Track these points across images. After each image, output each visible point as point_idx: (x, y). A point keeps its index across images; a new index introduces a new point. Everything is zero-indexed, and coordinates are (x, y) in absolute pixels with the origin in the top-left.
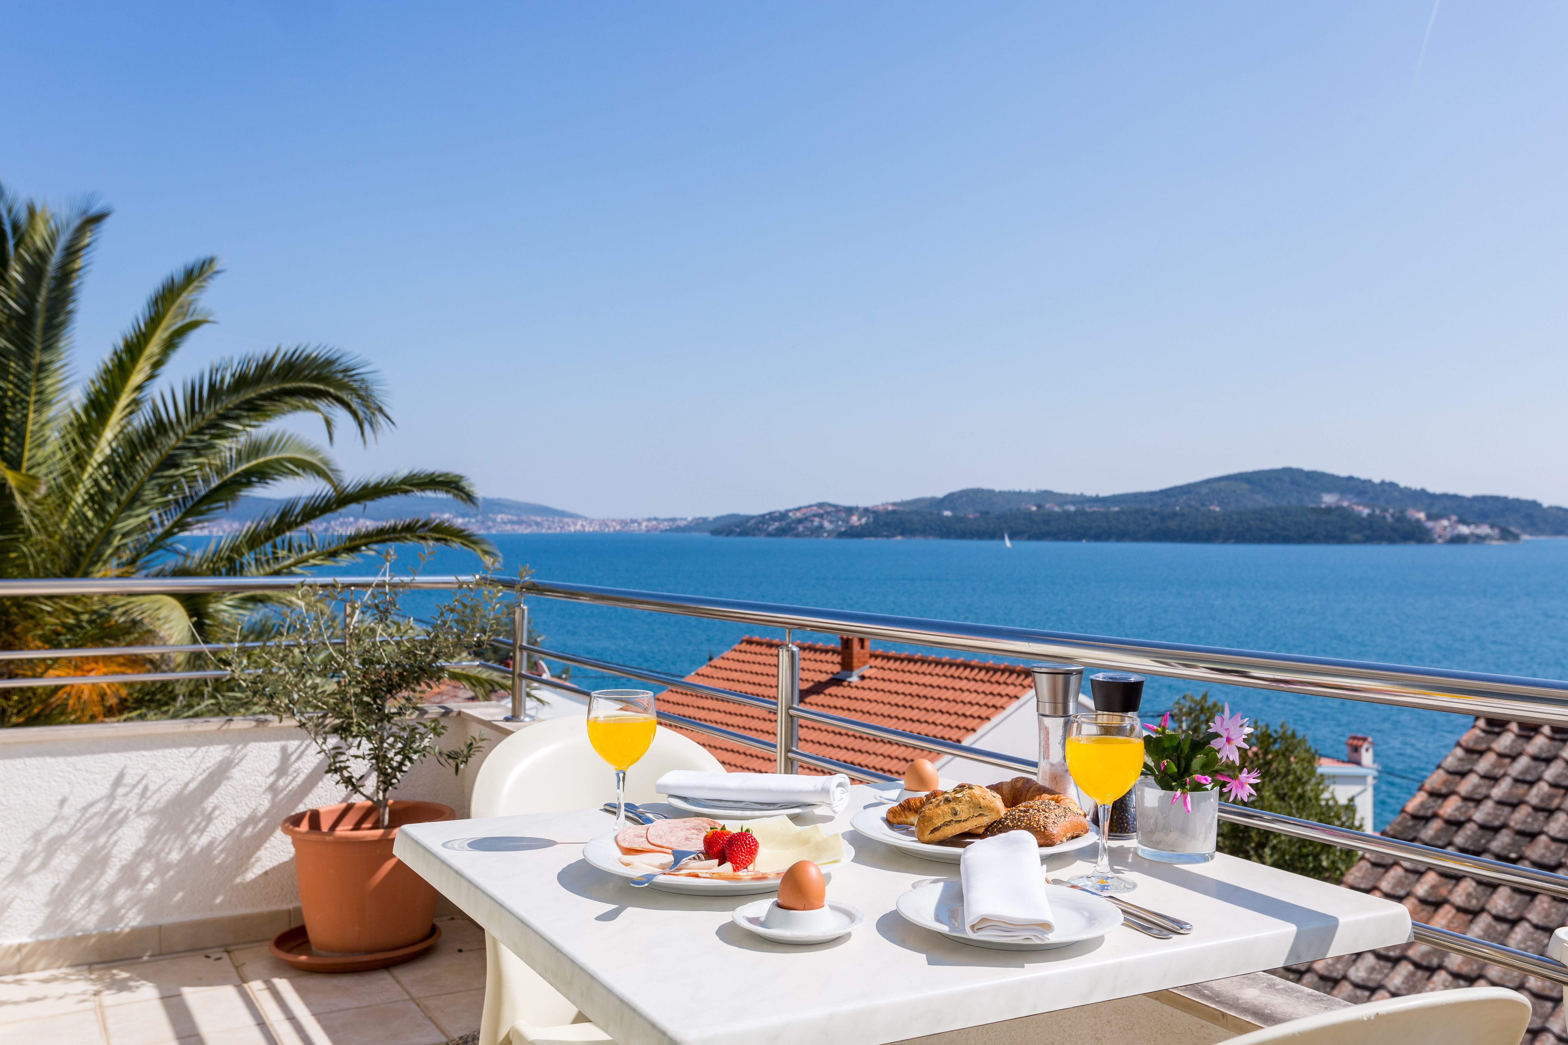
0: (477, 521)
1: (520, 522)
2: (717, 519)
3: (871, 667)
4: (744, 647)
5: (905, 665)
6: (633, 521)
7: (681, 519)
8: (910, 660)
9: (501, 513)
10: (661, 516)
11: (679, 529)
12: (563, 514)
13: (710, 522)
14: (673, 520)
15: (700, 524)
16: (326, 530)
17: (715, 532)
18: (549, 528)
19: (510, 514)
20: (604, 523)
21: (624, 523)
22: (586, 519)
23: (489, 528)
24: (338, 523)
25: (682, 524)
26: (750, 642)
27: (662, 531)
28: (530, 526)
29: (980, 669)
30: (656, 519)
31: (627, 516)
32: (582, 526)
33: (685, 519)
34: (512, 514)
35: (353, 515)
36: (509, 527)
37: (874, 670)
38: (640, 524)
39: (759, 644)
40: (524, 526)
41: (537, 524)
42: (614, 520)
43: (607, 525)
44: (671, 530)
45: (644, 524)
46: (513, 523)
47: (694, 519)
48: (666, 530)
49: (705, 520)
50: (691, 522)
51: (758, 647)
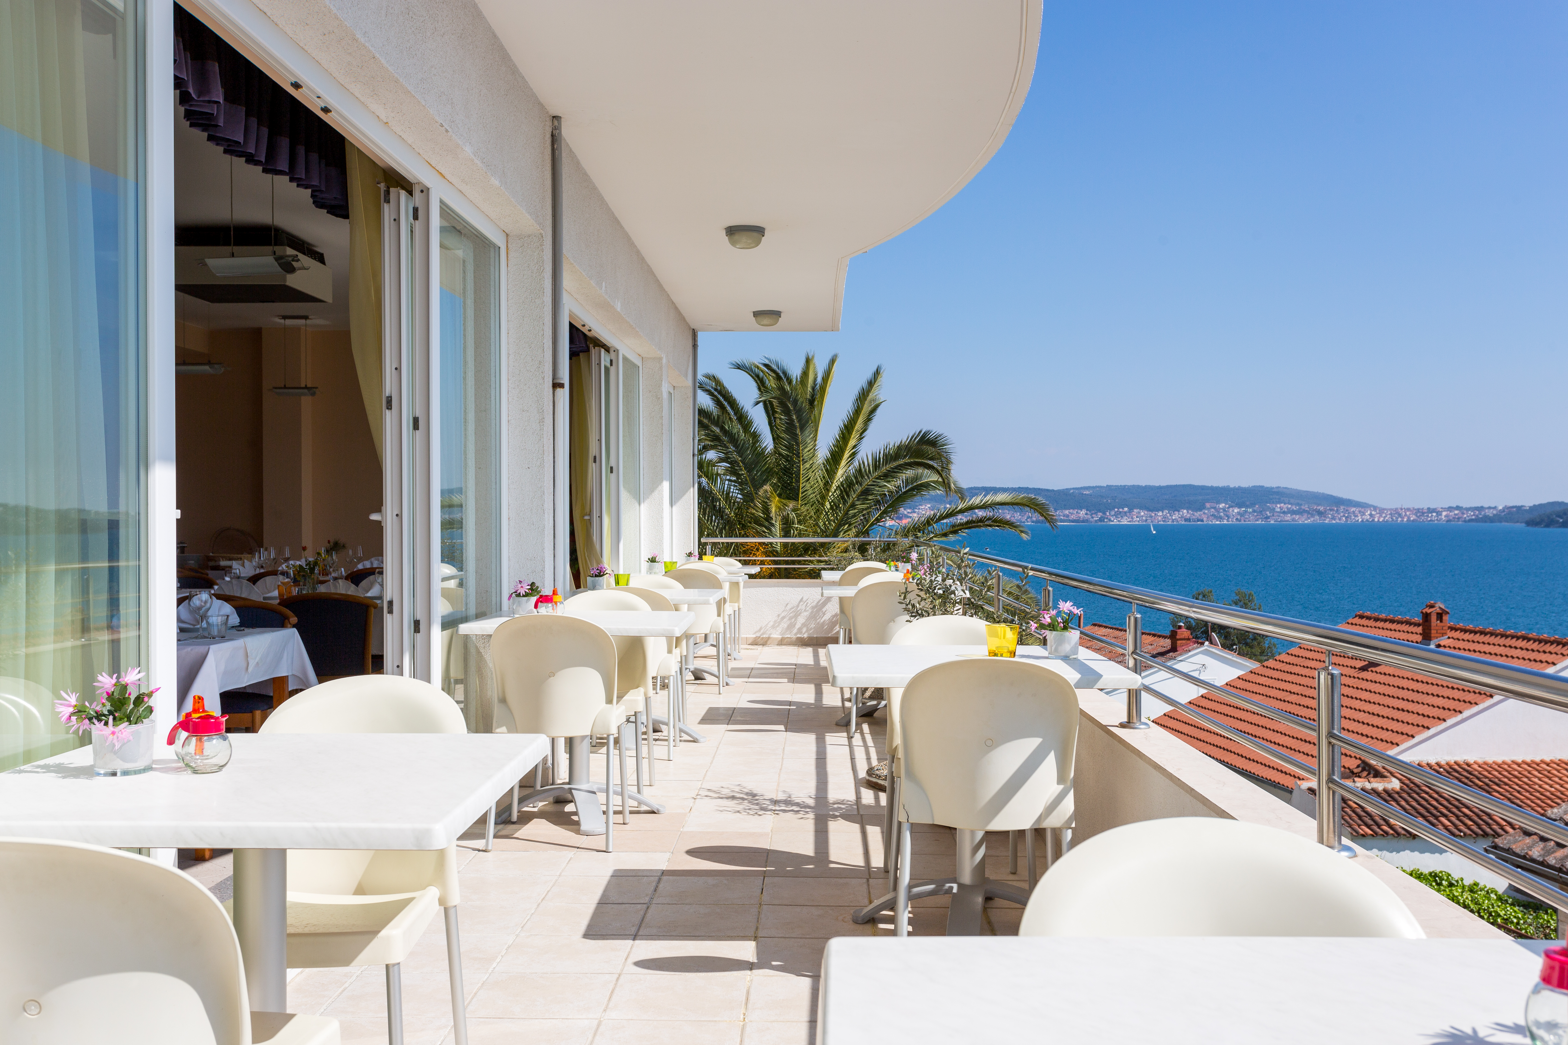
0: (1254, 511)
1: (1300, 512)
2: (1534, 508)
3: (1449, 638)
4: (1357, 620)
5: (1477, 637)
6: (1431, 511)
7: (1490, 508)
8: (1482, 633)
9: (1280, 503)
10: (1465, 505)
11: (1486, 519)
12: (1349, 503)
13: (1526, 510)
14: (1481, 509)
15: (1512, 514)
16: (1101, 520)
17: (1530, 523)
18: (1333, 518)
19: (1289, 503)
20: (1396, 512)
21: (1419, 512)
22: (1375, 508)
23: (1267, 518)
24: (1113, 513)
25: (1490, 513)
26: (1361, 617)
27: (1465, 521)
28: (1313, 516)
29: (1535, 641)
30: (1458, 508)
31: (1424, 505)
32: (1371, 515)
33: (1495, 508)
34: (1291, 504)
35: (1127, 506)
36: (1288, 517)
37: (1451, 640)
38: (1439, 513)
39: (1369, 618)
40: (1305, 516)
41: (1320, 513)
42: (1408, 509)
43: (1400, 515)
44: (1477, 520)
45: (1444, 513)
46: (1293, 512)
47: (1506, 508)
48: (1471, 520)
49: (1519, 508)
50: (1503, 510)
51: (1383, 623)
